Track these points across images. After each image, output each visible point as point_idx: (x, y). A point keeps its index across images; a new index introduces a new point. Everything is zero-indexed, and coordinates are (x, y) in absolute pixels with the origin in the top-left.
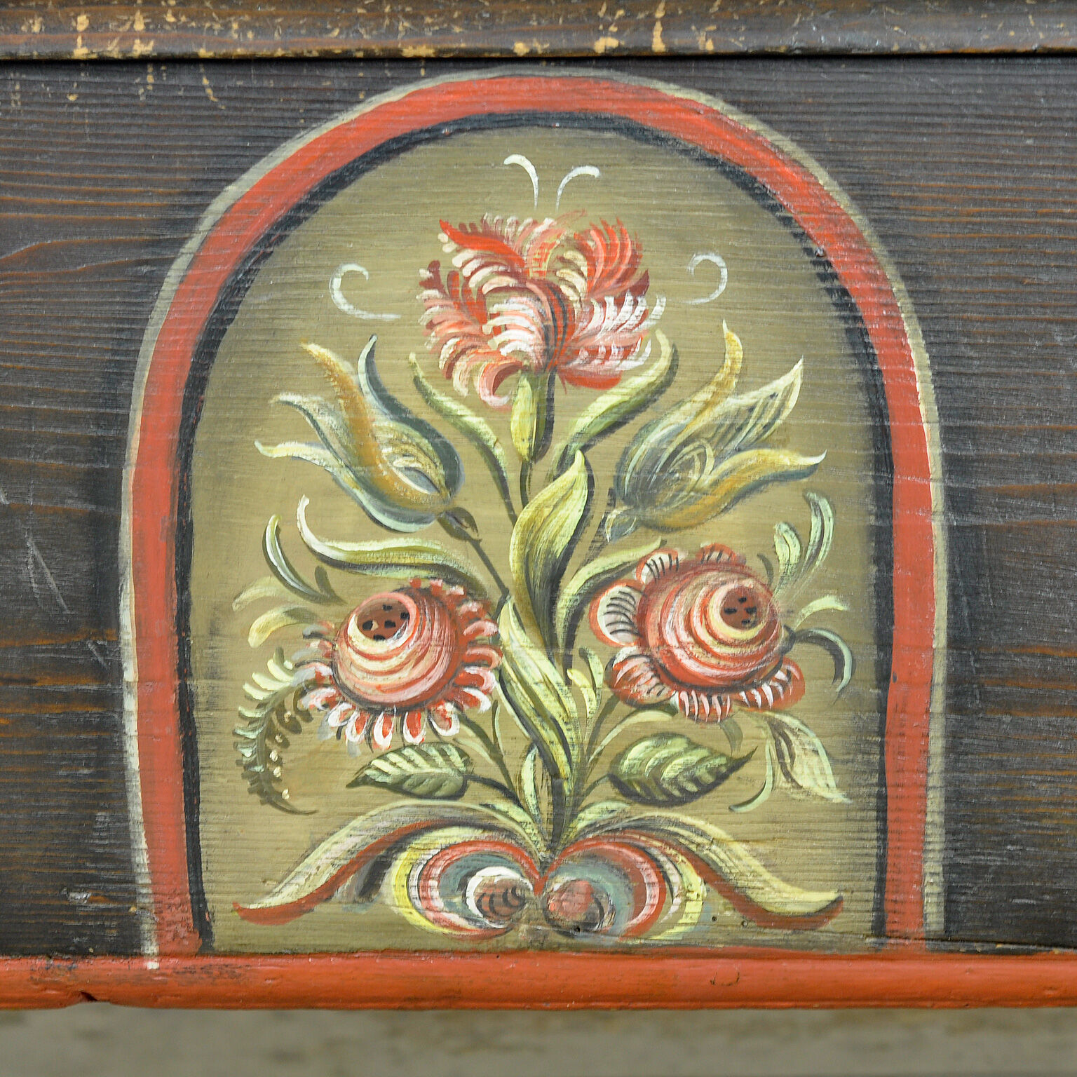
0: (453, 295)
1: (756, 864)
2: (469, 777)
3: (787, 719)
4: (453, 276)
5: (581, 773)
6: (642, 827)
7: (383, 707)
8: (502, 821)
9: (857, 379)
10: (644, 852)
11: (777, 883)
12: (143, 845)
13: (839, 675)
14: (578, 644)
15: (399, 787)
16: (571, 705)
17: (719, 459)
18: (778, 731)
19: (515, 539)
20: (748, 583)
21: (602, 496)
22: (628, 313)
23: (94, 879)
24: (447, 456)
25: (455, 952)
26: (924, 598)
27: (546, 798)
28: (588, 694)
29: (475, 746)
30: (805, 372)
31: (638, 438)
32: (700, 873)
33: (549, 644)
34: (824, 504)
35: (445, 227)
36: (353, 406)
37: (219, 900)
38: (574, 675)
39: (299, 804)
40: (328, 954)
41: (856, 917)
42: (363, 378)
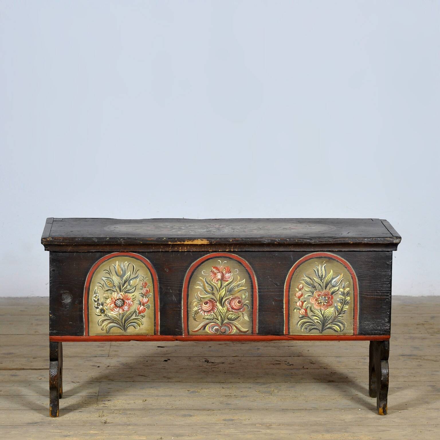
0: (213, 273)
1: (241, 326)
2: (214, 318)
3: (244, 313)
4: (213, 271)
5: (224, 318)
6: (230, 323)
7: (206, 311)
8: (217, 322)
9: (250, 281)
10: (230, 325)
11: (243, 328)
12: (183, 325)
13: (248, 308)
14: (224, 305)
15: (207, 319)
16: (223, 311)
17: (237, 288)
18: (243, 314)
19: (218, 295)
20: (240, 300)
21: (227, 291)
22: (229, 275)
23: (178, 328)
24: (212, 288)
25: (212, 335)
26: (256, 301)
27: (221, 320)
28: (225, 310)
29: (214, 315)
30: (245, 280)
31: (230, 286)
32: (235, 327)
33: (221, 305)
34: (247, 292)
35: (212, 267)
36: (204, 283)
37: (190, 330)
38: (224, 308)
39: (198, 321)
40: (200, 335)
41: (250, 332)
42: (205, 280)
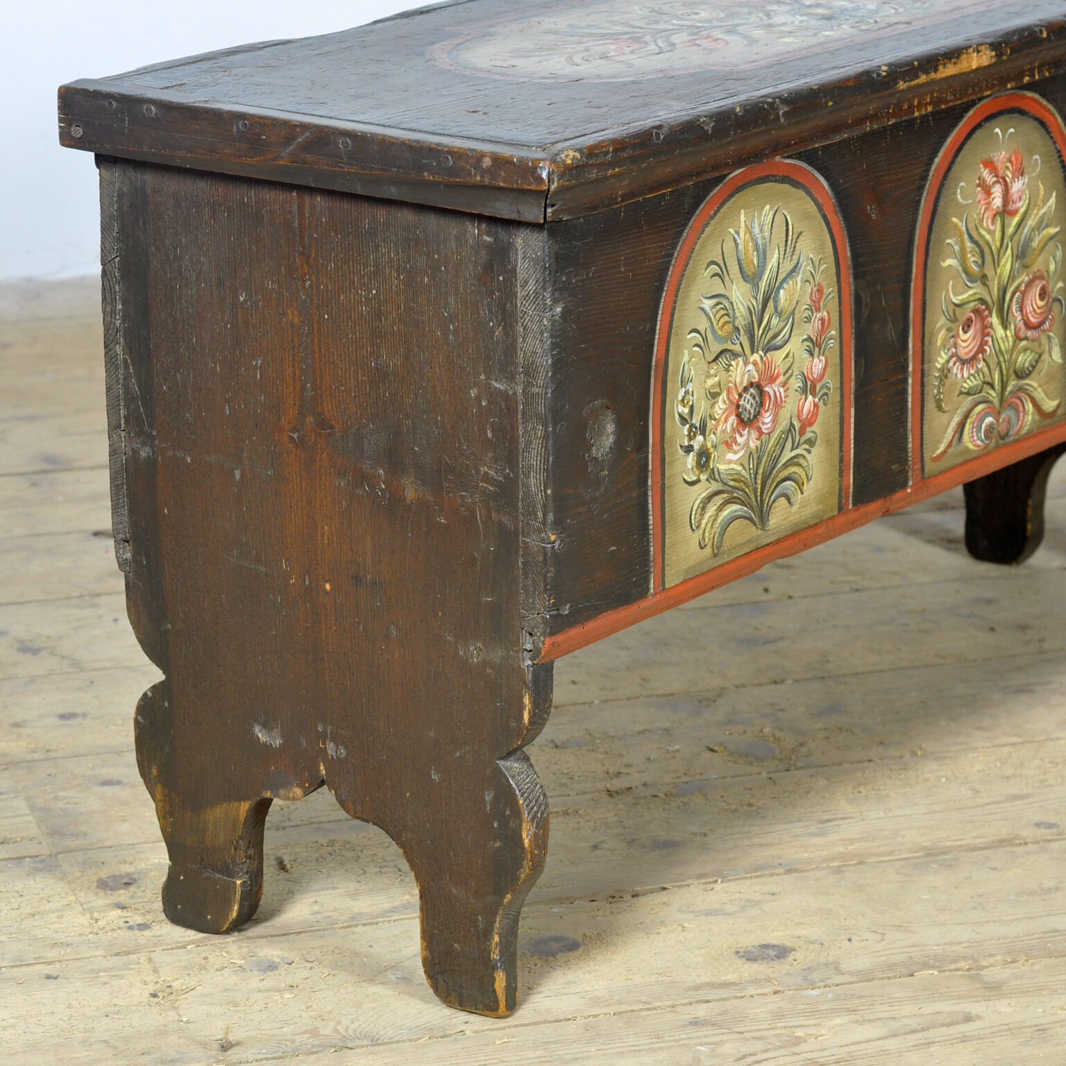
0: (984, 188)
1: (1043, 394)
2: (984, 383)
3: (1051, 334)
4: (984, 180)
5: (1008, 370)
6: (1020, 389)
7: (966, 361)
8: (990, 398)
11: (1048, 401)
12: (910, 440)
13: (1062, 313)
14: (1009, 319)
15: (968, 393)
17: (1038, 235)
18: (1049, 338)
19: (996, 283)
20: (1044, 282)
21: (1014, 258)
22: (1020, 184)
24: (982, 254)
27: (1000, 385)
28: (1010, 339)
29: (986, 370)
30: (1057, 197)
31: (1022, 233)
32: (1032, 402)
33: (1002, 322)
34: (1060, 246)
35: (982, 162)
36: (962, 242)
37: (928, 455)
38: (1008, 333)
39: (946, 408)
40: (949, 470)
41: (1063, 408)
42: (964, 228)
